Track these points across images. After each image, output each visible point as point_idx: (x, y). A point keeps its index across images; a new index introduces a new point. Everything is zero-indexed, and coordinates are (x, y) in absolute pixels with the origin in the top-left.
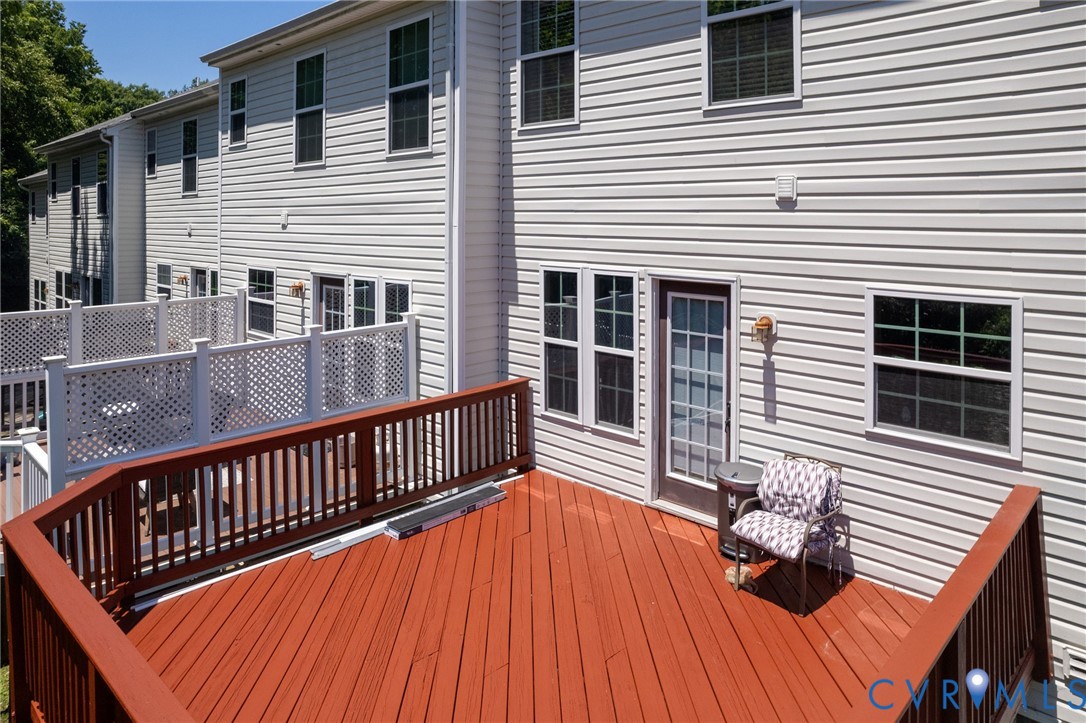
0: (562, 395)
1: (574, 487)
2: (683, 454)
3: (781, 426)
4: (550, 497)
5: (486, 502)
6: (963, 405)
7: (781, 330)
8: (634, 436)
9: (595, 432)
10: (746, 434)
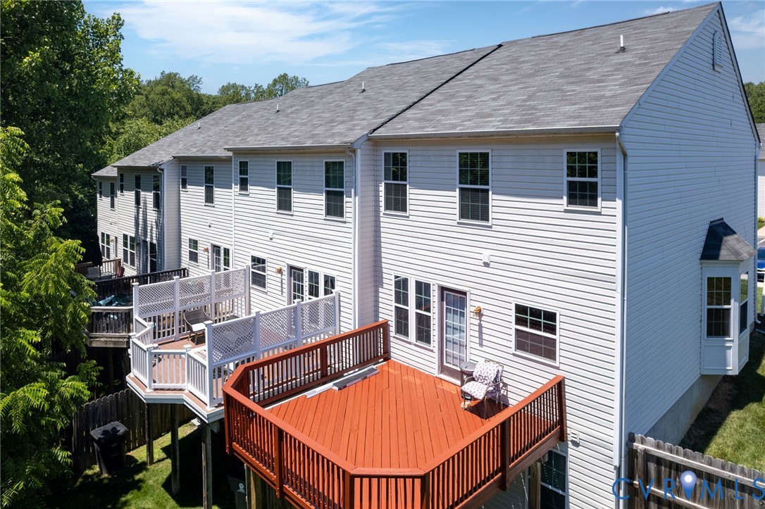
0: (402, 328)
1: (407, 368)
2: (450, 356)
3: (484, 349)
4: (397, 372)
5: (371, 374)
6: (543, 346)
7: (484, 312)
8: (431, 348)
9: (415, 345)
10: (473, 351)
